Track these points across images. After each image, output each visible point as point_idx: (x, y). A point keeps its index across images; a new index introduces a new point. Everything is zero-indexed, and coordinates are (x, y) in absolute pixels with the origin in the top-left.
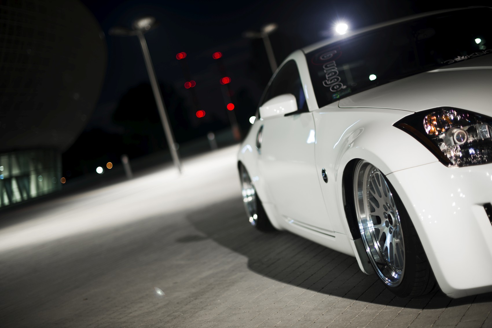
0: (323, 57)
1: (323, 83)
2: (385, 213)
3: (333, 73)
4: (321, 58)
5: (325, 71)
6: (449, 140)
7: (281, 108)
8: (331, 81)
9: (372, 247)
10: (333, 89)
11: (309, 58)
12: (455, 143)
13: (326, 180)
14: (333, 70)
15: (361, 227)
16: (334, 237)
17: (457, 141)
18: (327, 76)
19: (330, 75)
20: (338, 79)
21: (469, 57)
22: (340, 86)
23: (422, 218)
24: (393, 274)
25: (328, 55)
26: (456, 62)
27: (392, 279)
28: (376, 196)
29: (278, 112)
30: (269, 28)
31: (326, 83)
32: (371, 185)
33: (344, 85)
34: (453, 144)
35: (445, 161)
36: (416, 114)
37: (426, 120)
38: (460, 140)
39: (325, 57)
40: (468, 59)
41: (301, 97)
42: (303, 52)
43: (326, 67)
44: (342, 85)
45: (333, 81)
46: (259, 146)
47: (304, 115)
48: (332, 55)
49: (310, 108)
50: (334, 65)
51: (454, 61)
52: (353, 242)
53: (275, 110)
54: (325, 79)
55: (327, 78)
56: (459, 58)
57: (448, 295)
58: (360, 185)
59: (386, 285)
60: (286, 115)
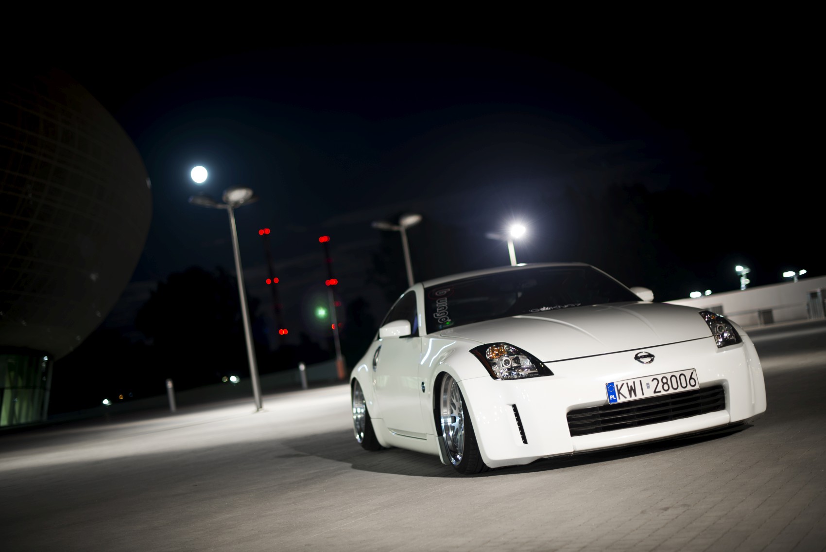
0: (438, 293)
1: (434, 315)
2: (459, 414)
3: (443, 308)
4: (436, 294)
5: (437, 305)
6: (499, 363)
7: (397, 331)
8: (440, 314)
9: (448, 434)
10: (441, 320)
11: (427, 291)
12: (503, 366)
13: (424, 391)
14: (443, 305)
15: (443, 421)
16: (426, 439)
17: (504, 365)
18: (438, 310)
19: (441, 309)
20: (446, 313)
21: (552, 308)
22: (446, 319)
23: (474, 411)
24: (458, 456)
25: (442, 292)
26: (540, 311)
27: (456, 459)
28: (454, 401)
29: (395, 334)
30: (411, 220)
31: (436, 315)
32: (452, 393)
33: (450, 319)
34: (501, 366)
35: (494, 376)
36: (485, 345)
37: (489, 349)
38: (506, 365)
39: (440, 293)
40: (551, 309)
41: (415, 324)
42: (423, 286)
43: (439, 302)
44: (448, 318)
45: (441, 315)
46: (375, 364)
47: (415, 339)
48: (445, 292)
49: (421, 333)
50: (445, 301)
51: (539, 310)
52: (437, 438)
53: (392, 332)
54: (436, 311)
55: (438, 311)
56: (544, 309)
57: (487, 465)
58: (446, 391)
59: (451, 463)
60: (401, 337)
